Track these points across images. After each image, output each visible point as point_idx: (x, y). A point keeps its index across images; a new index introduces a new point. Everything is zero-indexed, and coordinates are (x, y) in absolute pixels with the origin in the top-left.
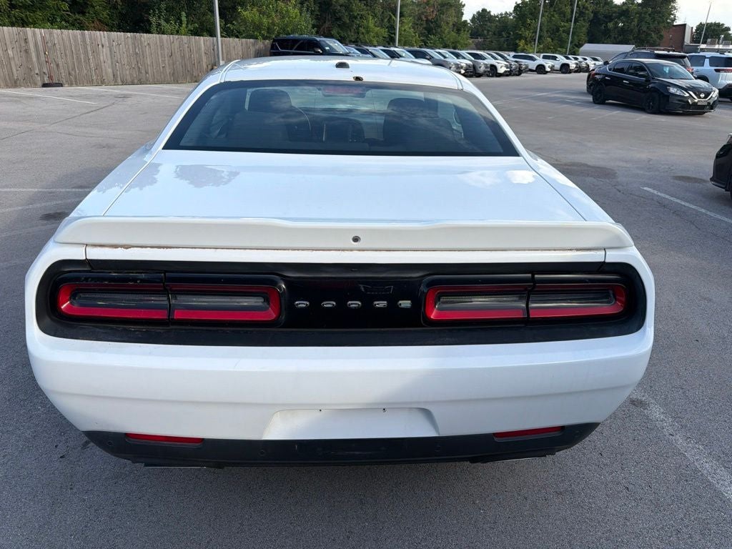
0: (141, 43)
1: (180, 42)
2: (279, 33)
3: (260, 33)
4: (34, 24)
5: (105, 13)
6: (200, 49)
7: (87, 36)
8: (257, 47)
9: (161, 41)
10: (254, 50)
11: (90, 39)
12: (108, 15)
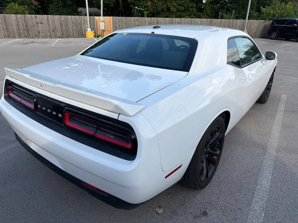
0: (213, 22)
1: (229, 22)
2: (278, 17)
3: (268, 17)
4: (183, 17)
5: (209, 12)
6: (237, 24)
7: (193, 21)
8: (265, 24)
9: (221, 22)
10: (263, 25)
11: (194, 21)
12: (211, 12)
